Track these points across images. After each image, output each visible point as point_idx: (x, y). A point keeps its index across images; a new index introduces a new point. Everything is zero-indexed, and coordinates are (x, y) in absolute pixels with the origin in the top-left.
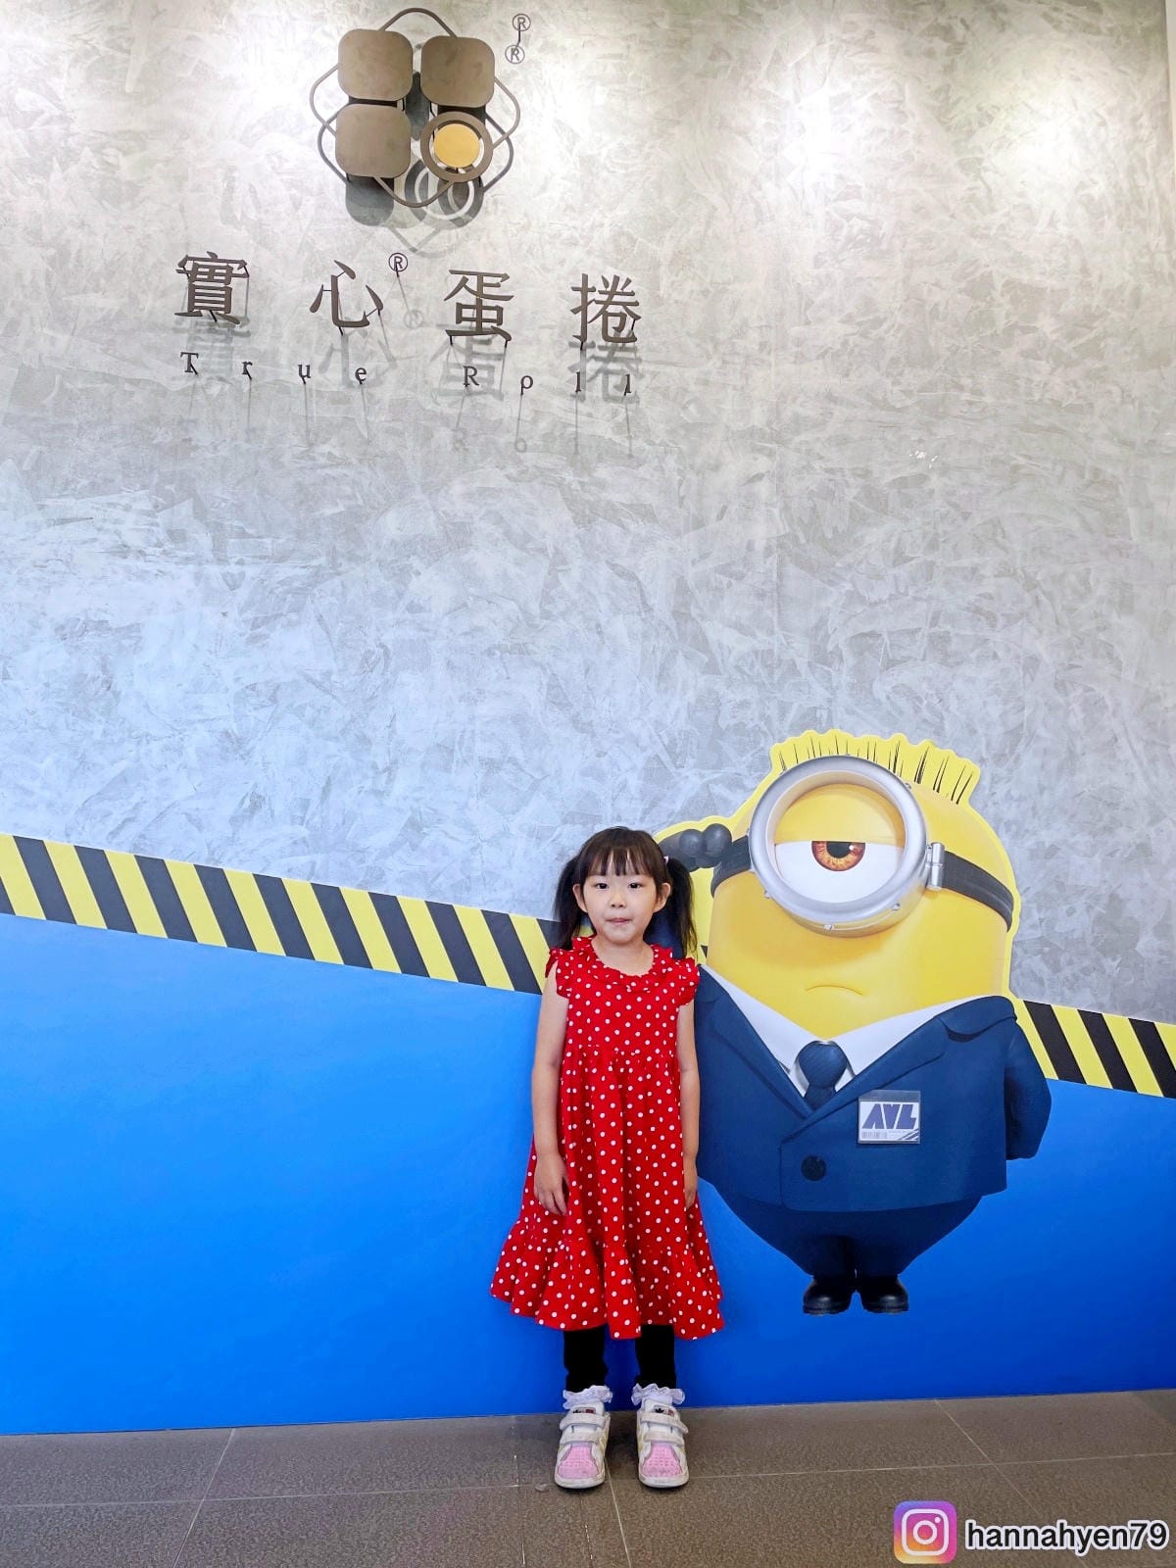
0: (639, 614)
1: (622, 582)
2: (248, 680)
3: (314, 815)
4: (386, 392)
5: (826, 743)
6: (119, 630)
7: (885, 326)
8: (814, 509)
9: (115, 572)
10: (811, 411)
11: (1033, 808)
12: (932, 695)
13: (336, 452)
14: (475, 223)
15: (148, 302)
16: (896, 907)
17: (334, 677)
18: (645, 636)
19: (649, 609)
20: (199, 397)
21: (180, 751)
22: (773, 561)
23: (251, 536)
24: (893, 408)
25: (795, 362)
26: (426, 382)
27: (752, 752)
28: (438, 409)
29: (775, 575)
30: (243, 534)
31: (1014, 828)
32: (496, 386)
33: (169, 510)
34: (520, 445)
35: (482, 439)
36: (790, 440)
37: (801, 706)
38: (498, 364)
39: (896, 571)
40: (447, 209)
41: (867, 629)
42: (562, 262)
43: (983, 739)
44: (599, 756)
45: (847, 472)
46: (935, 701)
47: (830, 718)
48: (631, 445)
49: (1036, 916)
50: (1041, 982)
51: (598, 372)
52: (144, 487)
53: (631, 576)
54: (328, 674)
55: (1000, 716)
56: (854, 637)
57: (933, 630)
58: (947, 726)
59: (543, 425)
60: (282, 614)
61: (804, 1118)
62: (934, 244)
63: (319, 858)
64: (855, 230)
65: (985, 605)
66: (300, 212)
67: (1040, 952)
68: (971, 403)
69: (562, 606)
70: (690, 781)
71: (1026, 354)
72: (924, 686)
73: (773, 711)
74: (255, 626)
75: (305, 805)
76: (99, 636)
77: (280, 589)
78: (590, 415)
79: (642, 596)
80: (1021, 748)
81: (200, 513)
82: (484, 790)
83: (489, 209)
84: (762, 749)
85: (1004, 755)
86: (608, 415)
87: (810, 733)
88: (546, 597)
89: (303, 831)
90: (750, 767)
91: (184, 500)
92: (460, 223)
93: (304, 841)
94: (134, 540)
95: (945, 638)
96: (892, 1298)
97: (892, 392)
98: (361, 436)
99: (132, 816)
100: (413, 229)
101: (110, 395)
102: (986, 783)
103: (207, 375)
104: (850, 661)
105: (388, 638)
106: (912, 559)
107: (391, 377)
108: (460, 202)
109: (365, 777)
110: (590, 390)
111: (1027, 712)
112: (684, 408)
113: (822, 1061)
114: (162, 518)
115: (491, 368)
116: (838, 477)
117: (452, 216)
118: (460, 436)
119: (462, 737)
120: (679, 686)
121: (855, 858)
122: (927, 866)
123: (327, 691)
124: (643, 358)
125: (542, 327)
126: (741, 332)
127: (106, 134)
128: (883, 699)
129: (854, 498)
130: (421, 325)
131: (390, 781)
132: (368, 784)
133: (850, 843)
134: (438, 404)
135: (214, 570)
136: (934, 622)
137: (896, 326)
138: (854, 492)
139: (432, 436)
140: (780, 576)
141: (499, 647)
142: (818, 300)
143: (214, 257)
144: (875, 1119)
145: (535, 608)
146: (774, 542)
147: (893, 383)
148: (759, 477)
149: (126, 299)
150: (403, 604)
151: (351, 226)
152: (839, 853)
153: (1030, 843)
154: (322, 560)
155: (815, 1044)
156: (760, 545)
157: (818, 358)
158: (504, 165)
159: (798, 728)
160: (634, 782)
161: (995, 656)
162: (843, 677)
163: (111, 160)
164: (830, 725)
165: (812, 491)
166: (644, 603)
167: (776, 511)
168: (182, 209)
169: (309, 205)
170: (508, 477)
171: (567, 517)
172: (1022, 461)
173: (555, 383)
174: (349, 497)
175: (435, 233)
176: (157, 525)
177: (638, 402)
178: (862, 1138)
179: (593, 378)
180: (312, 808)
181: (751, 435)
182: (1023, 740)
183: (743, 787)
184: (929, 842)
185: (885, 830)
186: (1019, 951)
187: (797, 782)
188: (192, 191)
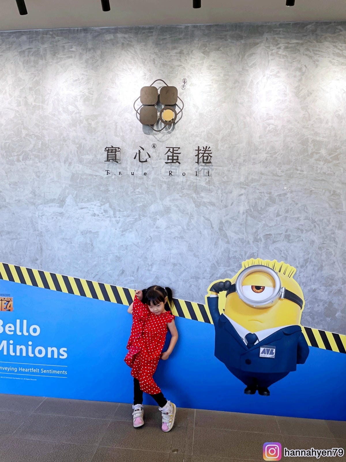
0: (210, 229)
1: (206, 221)
2: (121, 244)
3: (135, 275)
4: (152, 176)
5: (256, 261)
6: (94, 233)
7: (278, 154)
8: (256, 203)
9: (93, 220)
10: (256, 177)
11: (310, 279)
12: (285, 250)
13: (140, 191)
14: (173, 132)
15: (99, 156)
16: (272, 302)
17: (140, 244)
18: (212, 234)
19: (213, 228)
20: (110, 179)
21: (107, 260)
22: (245, 216)
23: (122, 211)
24: (278, 176)
25: (253, 165)
26: (161, 173)
27: (237, 263)
28: (163, 180)
29: (245, 219)
30: (120, 211)
31: (305, 284)
32: (177, 174)
33: (104, 206)
34: (183, 188)
35: (174, 187)
36: (250, 185)
37: (250, 252)
38: (178, 168)
39: (276, 218)
40: (166, 130)
41: (268, 233)
42: (194, 141)
43: (298, 261)
44: (200, 263)
45: (265, 193)
46: (285, 251)
47: (258, 255)
48: (210, 187)
49: (309, 306)
50: (309, 323)
51: (202, 169)
52: (99, 200)
53: (209, 220)
54: (138, 243)
55: (303, 256)
56: (264, 235)
57: (286, 234)
58: (288, 258)
59: (188, 183)
60: (128, 229)
61: (246, 350)
62: (292, 131)
63: (136, 284)
64: (271, 128)
65: (300, 227)
66: (132, 133)
67: (309, 315)
68: (300, 174)
69: (192, 227)
70: (222, 270)
71: (317, 160)
72: (283, 248)
73: (243, 253)
74: (122, 232)
75: (133, 272)
76: (90, 234)
77: (128, 224)
78: (200, 180)
79: (211, 225)
80: (308, 264)
81: (111, 206)
82: (173, 270)
83: (176, 129)
84: (240, 263)
85: (303, 266)
86: (204, 180)
87: (252, 259)
88: (188, 225)
89: (133, 278)
90: (237, 267)
91: (107, 203)
92: (169, 133)
93: (133, 281)
94: (97, 212)
95: (289, 236)
96: (266, 392)
97: (278, 171)
98: (146, 187)
99: (97, 274)
100: (158, 135)
101: (91, 179)
102: (298, 272)
103: (112, 174)
104: (263, 241)
105: (152, 235)
106: (281, 215)
107: (153, 173)
108: (169, 127)
109: (146, 267)
110: (200, 174)
111: (310, 255)
112: (223, 177)
113: (251, 338)
114: (102, 207)
115: (176, 169)
116: (263, 194)
117: (168, 131)
118: (169, 186)
119: (168, 258)
120: (220, 247)
121: (262, 290)
122: (281, 293)
123: (138, 247)
124: (213, 165)
125: (189, 158)
126: (239, 157)
127: (89, 116)
128: (272, 251)
129: (267, 200)
130: (160, 159)
131: (152, 268)
132: (147, 268)
133: (261, 287)
134: (164, 179)
135: (114, 219)
136: (286, 231)
137: (280, 154)
138: (267, 198)
139: (162, 186)
140: (246, 219)
141: (177, 237)
142: (259, 148)
143: (112, 147)
144: (264, 352)
145: (185, 227)
146: (245, 211)
147: (279, 169)
148: (242, 195)
149: (94, 156)
150: (155, 227)
151: (144, 135)
152: (258, 288)
153: (309, 288)
154: (137, 217)
155: (250, 334)
156: (241, 212)
157: (259, 163)
158: (180, 117)
159: (249, 258)
160: (208, 270)
161: (302, 240)
162: (261, 245)
163: (90, 122)
164: (258, 257)
165: (256, 198)
166: (212, 226)
167: (246, 203)
168: (105, 133)
169: (134, 131)
170: (180, 196)
171: (193, 205)
172: (313, 189)
173: (191, 172)
174: (143, 202)
175: (163, 136)
176: (101, 209)
177: (212, 176)
178: (260, 356)
179: (201, 171)
180: (135, 274)
181: (240, 184)
182: (309, 262)
183: (234, 271)
184: (282, 287)
185: (270, 283)
186: (304, 315)
187: (248, 271)
188: (108, 129)
